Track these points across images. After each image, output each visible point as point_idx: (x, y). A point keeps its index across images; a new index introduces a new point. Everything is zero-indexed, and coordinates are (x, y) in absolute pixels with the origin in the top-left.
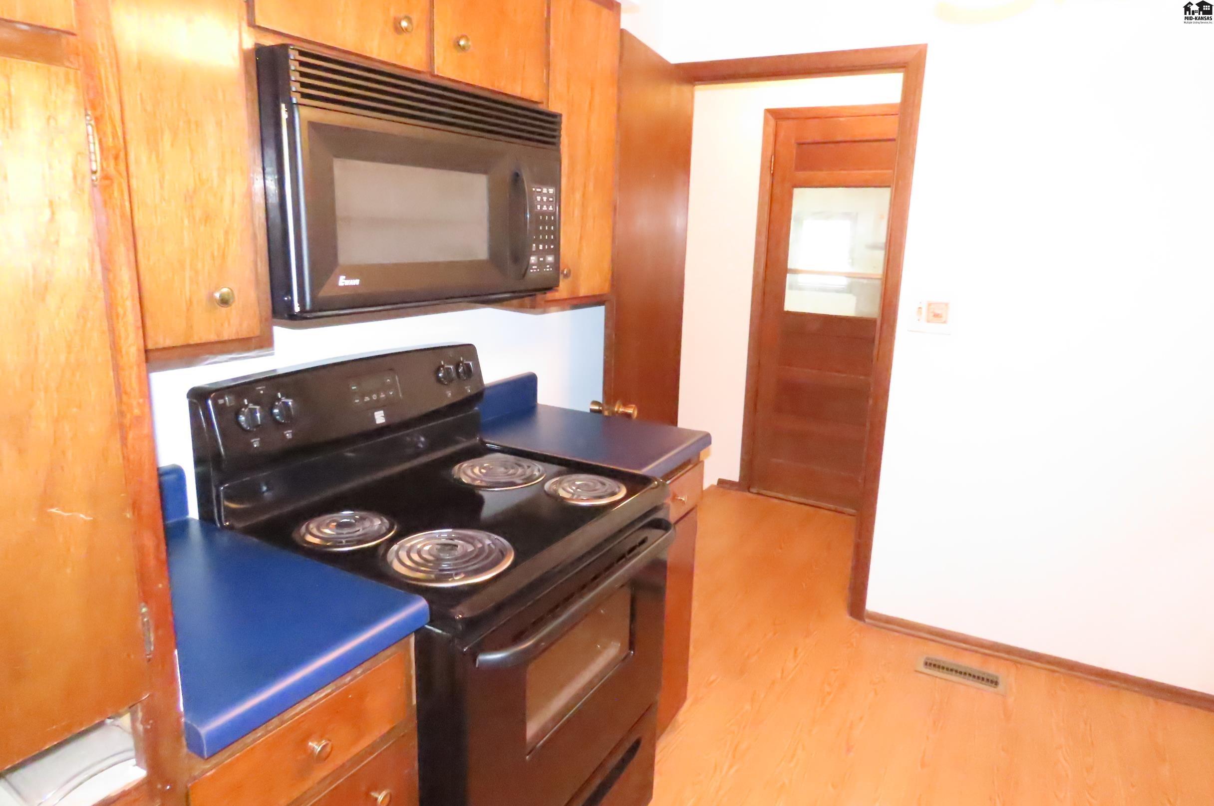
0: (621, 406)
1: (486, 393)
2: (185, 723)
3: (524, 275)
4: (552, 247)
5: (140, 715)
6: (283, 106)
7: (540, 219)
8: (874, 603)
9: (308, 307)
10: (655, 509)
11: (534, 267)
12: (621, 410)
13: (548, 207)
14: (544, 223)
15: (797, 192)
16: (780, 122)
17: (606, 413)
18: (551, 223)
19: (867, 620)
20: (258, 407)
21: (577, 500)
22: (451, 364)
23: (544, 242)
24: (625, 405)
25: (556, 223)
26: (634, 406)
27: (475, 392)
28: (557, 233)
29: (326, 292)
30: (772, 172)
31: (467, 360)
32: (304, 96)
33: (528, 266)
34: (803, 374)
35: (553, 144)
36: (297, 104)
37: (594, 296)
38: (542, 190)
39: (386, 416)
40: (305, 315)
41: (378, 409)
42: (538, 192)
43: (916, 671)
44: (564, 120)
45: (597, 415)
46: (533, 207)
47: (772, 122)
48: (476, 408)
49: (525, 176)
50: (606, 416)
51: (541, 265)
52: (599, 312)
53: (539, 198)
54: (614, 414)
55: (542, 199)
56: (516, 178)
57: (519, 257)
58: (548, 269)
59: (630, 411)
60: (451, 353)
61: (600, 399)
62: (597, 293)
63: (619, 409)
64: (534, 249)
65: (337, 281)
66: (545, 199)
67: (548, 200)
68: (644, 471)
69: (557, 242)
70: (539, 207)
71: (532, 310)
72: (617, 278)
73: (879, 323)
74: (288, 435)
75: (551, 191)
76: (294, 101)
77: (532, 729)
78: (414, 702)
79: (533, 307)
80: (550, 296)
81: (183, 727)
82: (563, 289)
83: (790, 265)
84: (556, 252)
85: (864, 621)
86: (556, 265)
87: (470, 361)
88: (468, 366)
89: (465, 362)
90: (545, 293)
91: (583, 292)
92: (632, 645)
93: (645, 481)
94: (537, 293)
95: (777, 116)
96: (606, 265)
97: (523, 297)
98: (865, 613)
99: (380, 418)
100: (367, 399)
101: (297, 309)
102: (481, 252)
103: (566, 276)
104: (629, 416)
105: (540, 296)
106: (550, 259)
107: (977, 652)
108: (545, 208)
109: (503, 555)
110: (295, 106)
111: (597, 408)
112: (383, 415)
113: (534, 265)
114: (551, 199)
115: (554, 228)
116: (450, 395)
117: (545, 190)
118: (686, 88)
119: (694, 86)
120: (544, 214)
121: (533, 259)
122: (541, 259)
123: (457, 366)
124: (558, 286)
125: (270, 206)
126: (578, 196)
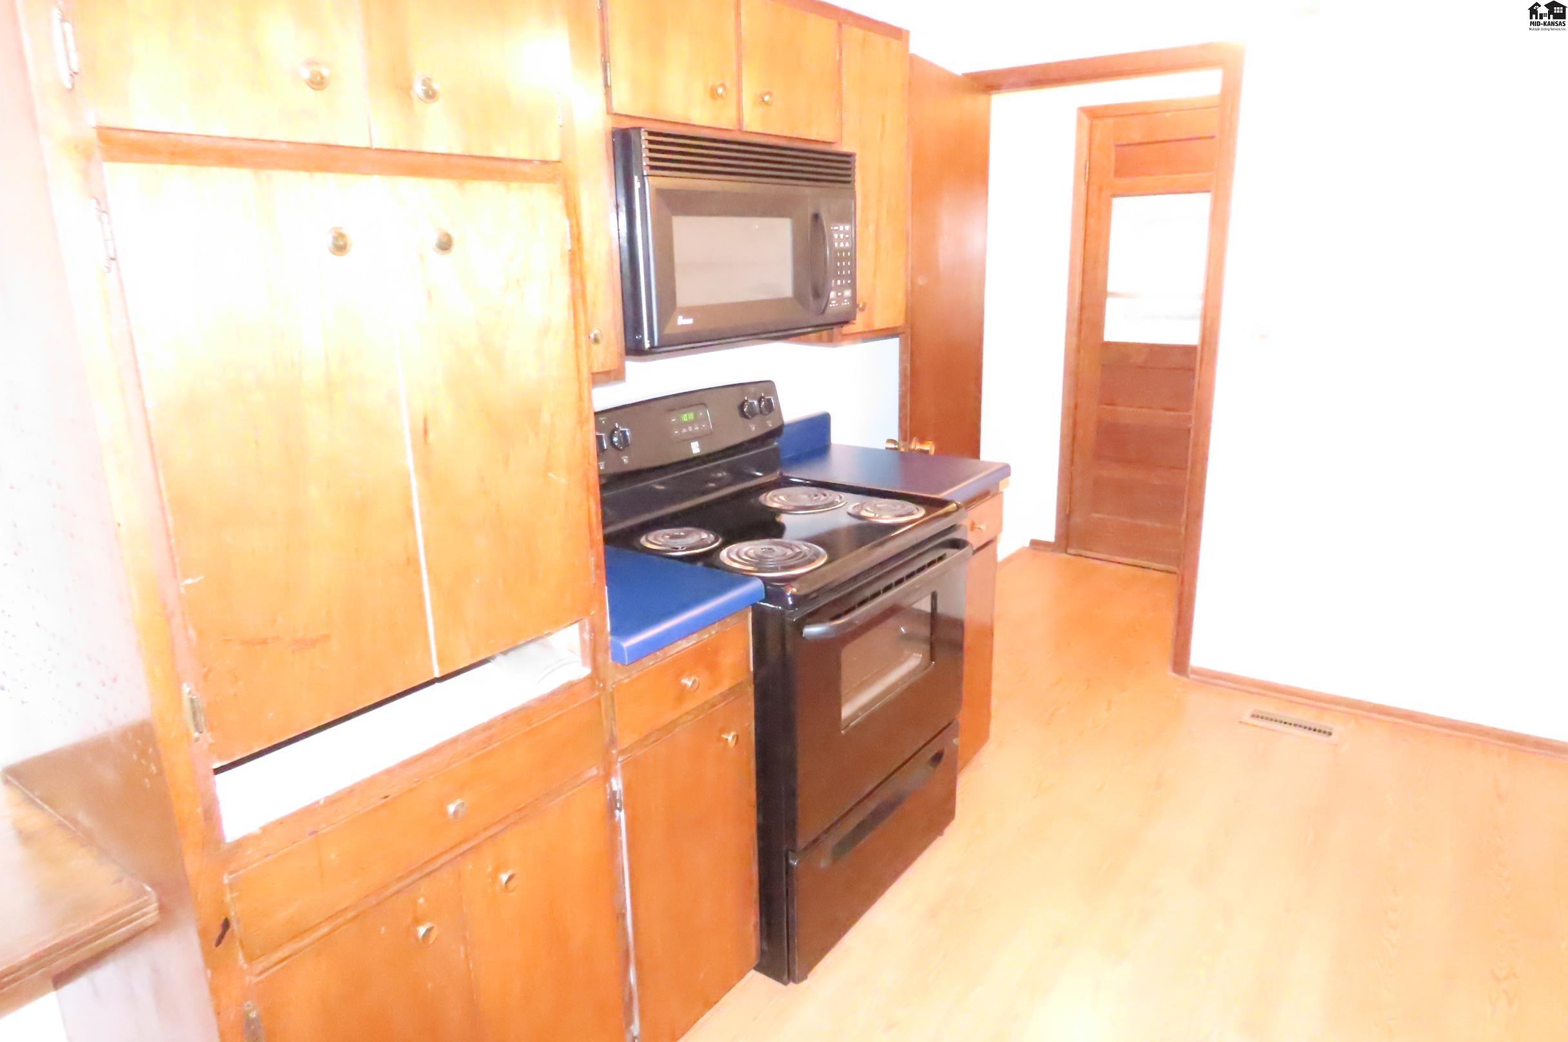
0: (918, 444)
1: (785, 430)
2: (612, 641)
3: (823, 312)
4: (849, 281)
5: (587, 628)
6: (636, 178)
7: (839, 256)
8: (1198, 658)
9: (656, 343)
10: (953, 528)
11: (833, 302)
12: (919, 447)
13: (845, 244)
14: (841, 259)
15: (1116, 202)
16: (1096, 122)
17: (902, 450)
18: (847, 259)
19: (1192, 676)
20: (603, 434)
21: (877, 518)
22: (755, 399)
23: (841, 277)
24: (922, 440)
25: (853, 259)
26: (931, 442)
27: (776, 426)
28: (853, 268)
29: (668, 330)
30: (1087, 180)
31: (768, 396)
32: (652, 168)
33: (828, 301)
34: (1128, 414)
35: (849, 182)
36: (648, 175)
37: (888, 329)
38: (839, 228)
39: (701, 446)
40: (653, 350)
41: (694, 439)
42: (836, 230)
43: (1241, 722)
44: (857, 158)
45: (895, 452)
46: (832, 245)
47: (1086, 121)
48: (776, 443)
49: (824, 217)
50: (902, 452)
51: (840, 299)
52: (894, 344)
53: (836, 236)
54: (911, 451)
55: (839, 237)
56: (816, 217)
57: (819, 293)
58: (846, 303)
59: (926, 447)
60: (752, 389)
61: (895, 436)
62: (891, 325)
63: (916, 446)
64: (833, 285)
65: (676, 320)
66: (842, 236)
67: (844, 236)
68: (943, 495)
69: (853, 277)
70: (836, 244)
71: (829, 344)
72: (911, 312)
73: (1199, 348)
74: (624, 460)
75: (847, 228)
76: (645, 173)
77: (847, 711)
78: (752, 669)
79: (831, 341)
80: (847, 329)
81: (609, 644)
82: (859, 325)
83: (1111, 287)
84: (853, 286)
85: (1188, 677)
86: (854, 298)
87: (770, 396)
88: (769, 400)
89: (767, 397)
90: (842, 327)
91: (879, 324)
92: (932, 658)
93: (943, 503)
94: (834, 327)
95: (1093, 114)
96: (900, 296)
97: (822, 330)
98: (1189, 670)
99: (696, 448)
100: (684, 431)
101: (647, 345)
102: (786, 289)
103: (862, 310)
104: (927, 452)
105: (836, 330)
106: (848, 293)
107: (1312, 706)
108: (842, 245)
109: (817, 555)
110: (646, 178)
111: (892, 446)
112: (698, 445)
113: (832, 300)
114: (847, 236)
115: (851, 264)
116: (754, 429)
117: (841, 228)
118: (981, 99)
119: (990, 95)
120: (841, 250)
121: (832, 294)
122: (839, 294)
123: (760, 402)
124: (855, 319)
125: (623, 261)
126: (871, 229)
